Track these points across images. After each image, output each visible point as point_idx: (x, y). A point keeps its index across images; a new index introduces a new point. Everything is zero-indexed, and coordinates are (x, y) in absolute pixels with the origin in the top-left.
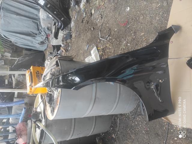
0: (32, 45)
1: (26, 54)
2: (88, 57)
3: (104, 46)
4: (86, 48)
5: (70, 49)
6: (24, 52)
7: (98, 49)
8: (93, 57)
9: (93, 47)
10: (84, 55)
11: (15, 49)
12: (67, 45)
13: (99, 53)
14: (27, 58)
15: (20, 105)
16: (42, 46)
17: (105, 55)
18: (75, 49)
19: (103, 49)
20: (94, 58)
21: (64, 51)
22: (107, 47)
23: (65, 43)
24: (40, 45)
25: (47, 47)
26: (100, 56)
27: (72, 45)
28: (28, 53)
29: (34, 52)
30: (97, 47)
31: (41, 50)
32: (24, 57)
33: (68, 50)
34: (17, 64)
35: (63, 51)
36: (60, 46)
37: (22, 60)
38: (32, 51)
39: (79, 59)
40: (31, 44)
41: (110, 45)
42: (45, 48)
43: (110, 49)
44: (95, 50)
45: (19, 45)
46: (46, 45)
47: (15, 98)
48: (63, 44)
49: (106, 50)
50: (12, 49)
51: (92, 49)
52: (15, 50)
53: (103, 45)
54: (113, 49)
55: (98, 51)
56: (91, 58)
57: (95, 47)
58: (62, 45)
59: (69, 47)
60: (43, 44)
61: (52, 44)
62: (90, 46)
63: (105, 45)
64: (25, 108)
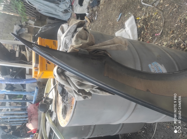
0: (56, 13)
1: (49, 23)
2: (120, 31)
3: (147, 15)
4: (118, 18)
5: (96, 19)
6: (48, 21)
7: (136, 20)
8: (128, 31)
9: (128, 17)
10: (113, 28)
11: (39, 17)
12: (93, 14)
13: (137, 25)
14: (50, 28)
15: (32, 84)
16: (66, 15)
17: (147, 28)
18: (103, 19)
19: (144, 20)
20: (130, 33)
21: (89, 21)
22: (152, 16)
23: (91, 12)
24: (63, 14)
25: (71, 16)
26: (138, 30)
27: (99, 13)
28: (51, 22)
29: (57, 21)
30: (135, 17)
31: (64, 20)
32: (47, 27)
33: (93, 20)
34: (40, 33)
35: (87, 22)
36: (85, 15)
37: (45, 29)
38: (56, 20)
39: (107, 32)
40: (54, 12)
41: (157, 14)
42: (69, 18)
43: (157, 20)
44: (131, 21)
45: (42, 12)
46: (70, 14)
47: (27, 74)
48: (88, 12)
49: (149, 21)
50: (37, 17)
51: (127, 19)
52: (39, 19)
53: (146, 13)
54: (164, 20)
55: (136, 23)
56: (124, 31)
57: (132, 17)
58: (87, 14)
59: (95, 16)
60: (67, 13)
61: (75, 12)
62: (124, 15)
63: (149, 14)
64: (37, 88)
